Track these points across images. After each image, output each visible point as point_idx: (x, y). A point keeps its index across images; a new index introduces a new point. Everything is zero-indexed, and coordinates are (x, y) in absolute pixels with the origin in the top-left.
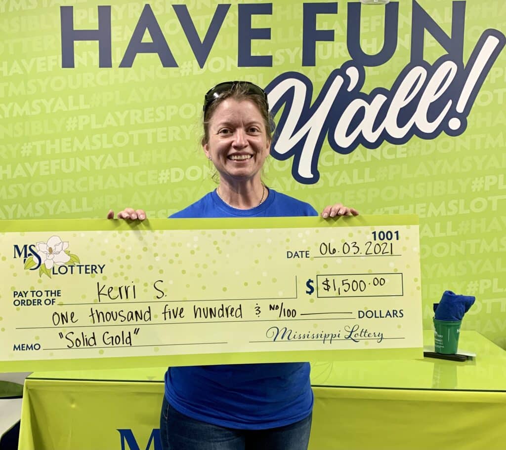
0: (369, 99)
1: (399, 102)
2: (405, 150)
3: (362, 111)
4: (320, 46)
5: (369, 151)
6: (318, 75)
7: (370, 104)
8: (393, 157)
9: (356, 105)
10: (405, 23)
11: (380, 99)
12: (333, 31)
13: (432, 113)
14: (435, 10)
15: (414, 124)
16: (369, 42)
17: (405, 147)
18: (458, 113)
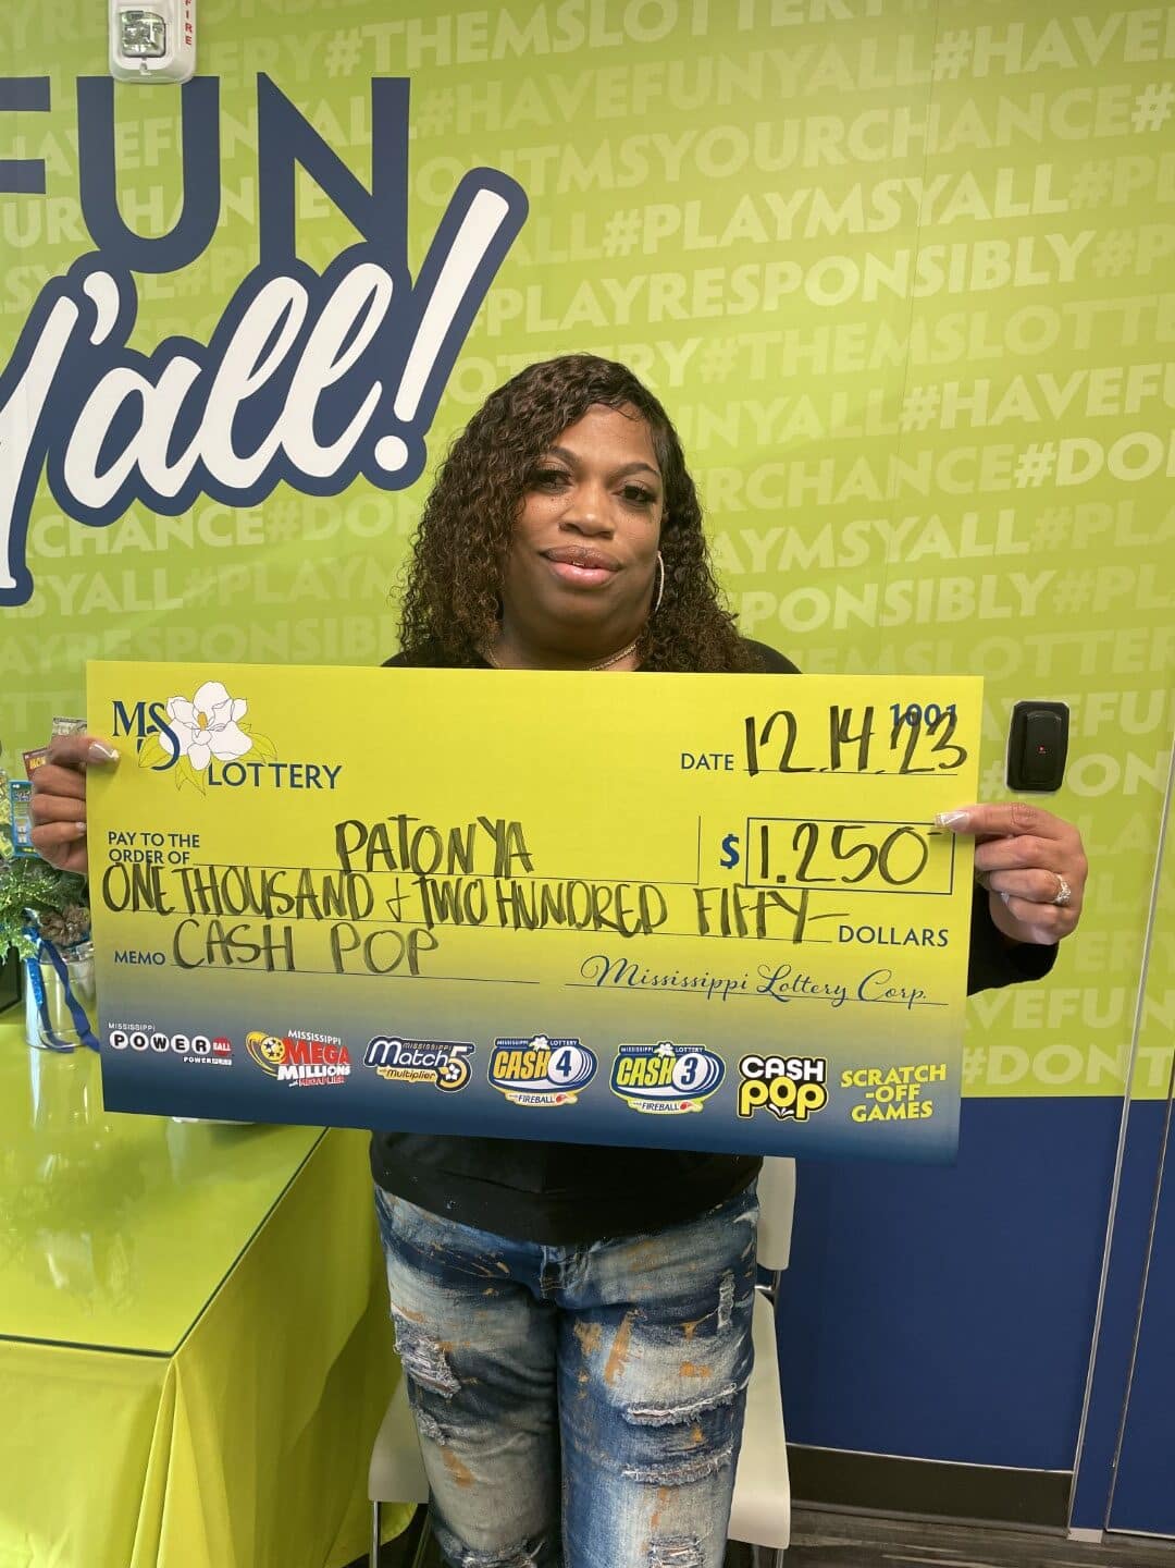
0: (152, 369)
1: (235, 382)
2: (258, 522)
3: (133, 404)
5: (163, 522)
7: (154, 383)
8: (224, 541)
9: (117, 384)
10: (238, 142)
11: (182, 372)
13: (329, 420)
14: (324, 105)
15: (280, 451)
16: (143, 199)
17: (258, 514)
18: (402, 422)
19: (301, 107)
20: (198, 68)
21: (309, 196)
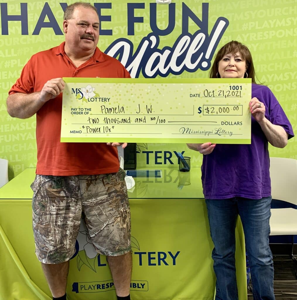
0: (162, 52)
1: (177, 53)
3: (158, 58)
4: (136, 25)
6: (136, 40)
7: (162, 54)
9: (155, 55)
10: (179, 14)
11: (167, 52)
12: (142, 18)
13: (193, 59)
14: (194, 7)
15: (185, 65)
16: (161, 23)
17: (180, 76)
18: (206, 59)
19: (190, 8)
20: (172, 2)
21: (191, 22)
